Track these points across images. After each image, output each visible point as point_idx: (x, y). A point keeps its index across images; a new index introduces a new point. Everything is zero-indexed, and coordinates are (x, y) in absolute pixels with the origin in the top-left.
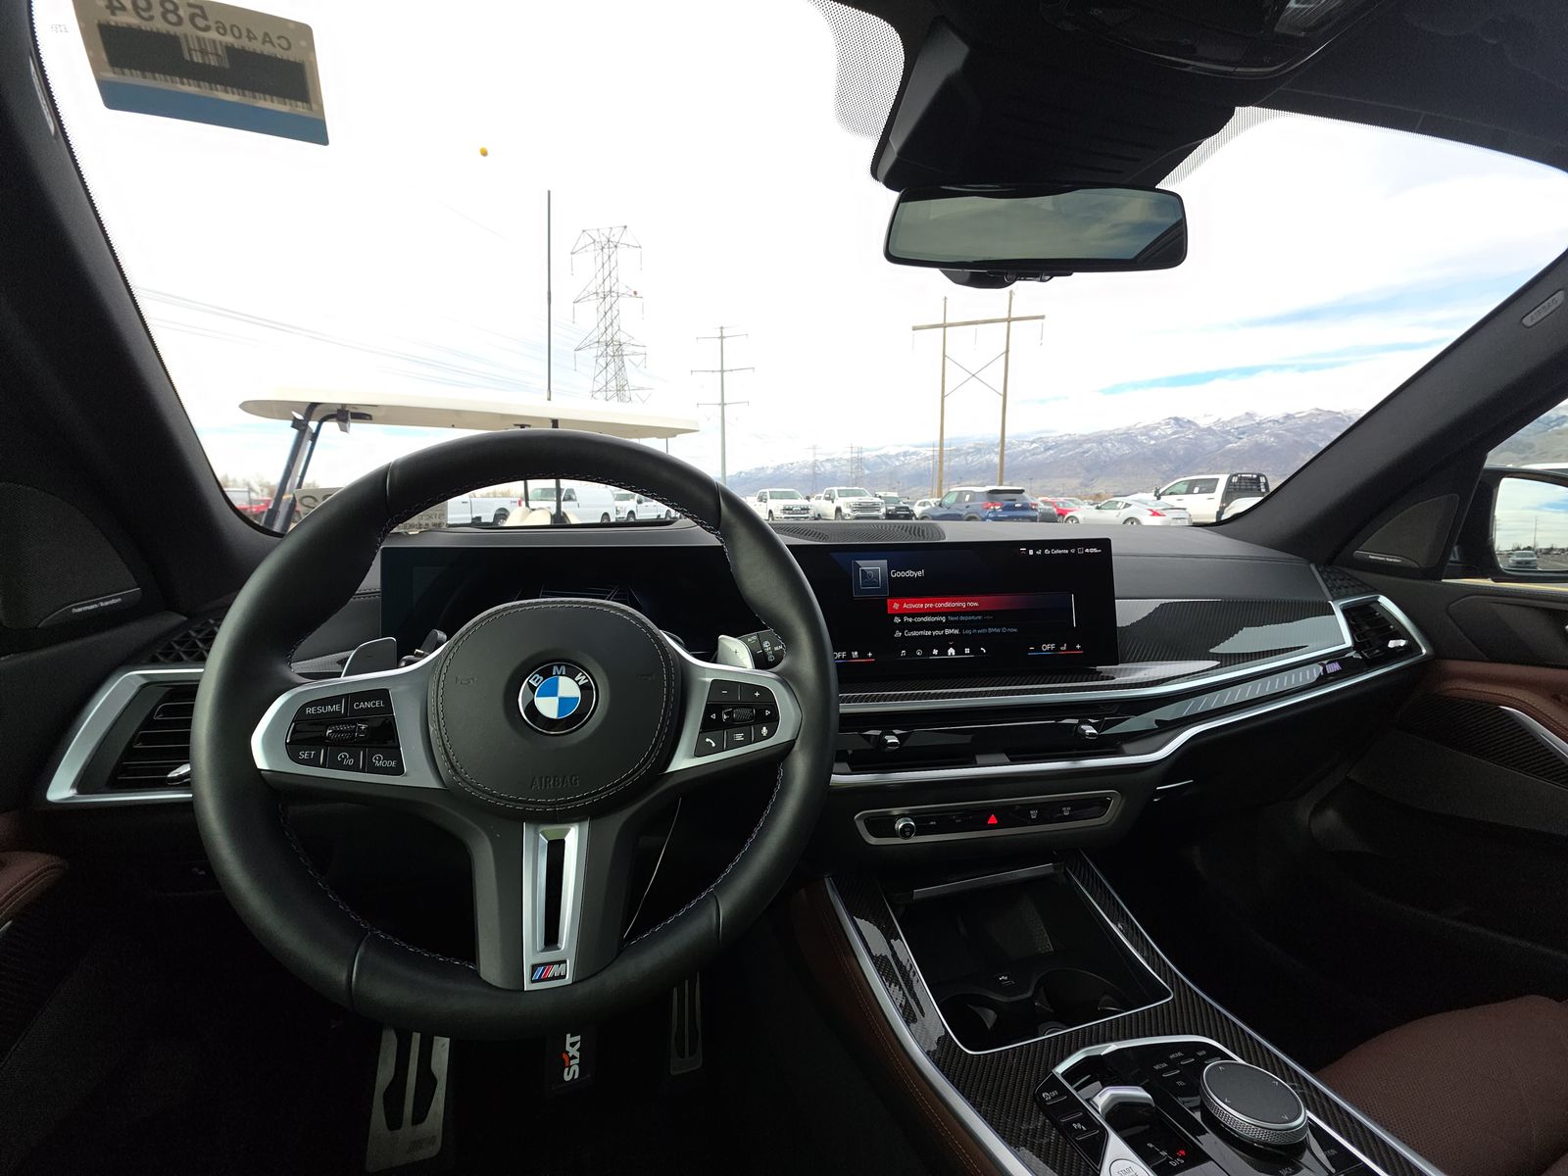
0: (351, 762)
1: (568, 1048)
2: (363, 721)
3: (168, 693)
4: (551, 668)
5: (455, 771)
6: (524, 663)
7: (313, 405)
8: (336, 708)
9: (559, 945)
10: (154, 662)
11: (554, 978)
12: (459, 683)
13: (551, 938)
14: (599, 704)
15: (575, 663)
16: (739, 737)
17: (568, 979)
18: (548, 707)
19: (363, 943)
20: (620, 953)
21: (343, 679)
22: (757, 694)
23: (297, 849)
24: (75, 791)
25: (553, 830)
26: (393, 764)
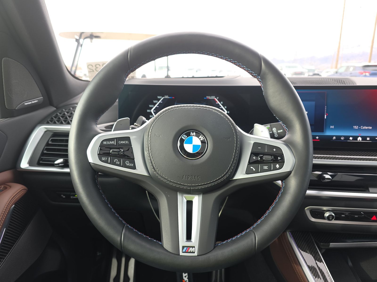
0: (118, 163)
1: (184, 278)
2: (122, 148)
3: (53, 134)
4: (190, 133)
5: (155, 169)
6: (180, 130)
7: (82, 34)
8: (113, 142)
9: (192, 240)
10: (48, 123)
11: (190, 252)
12: (156, 136)
13: (189, 237)
14: (208, 148)
15: (199, 131)
16: (266, 167)
17: (196, 254)
18: (189, 148)
19: (124, 228)
20: (215, 247)
21: (112, 132)
22: (274, 150)
23: (102, 192)
24: (28, 165)
25: (189, 197)
26: (132, 165)
